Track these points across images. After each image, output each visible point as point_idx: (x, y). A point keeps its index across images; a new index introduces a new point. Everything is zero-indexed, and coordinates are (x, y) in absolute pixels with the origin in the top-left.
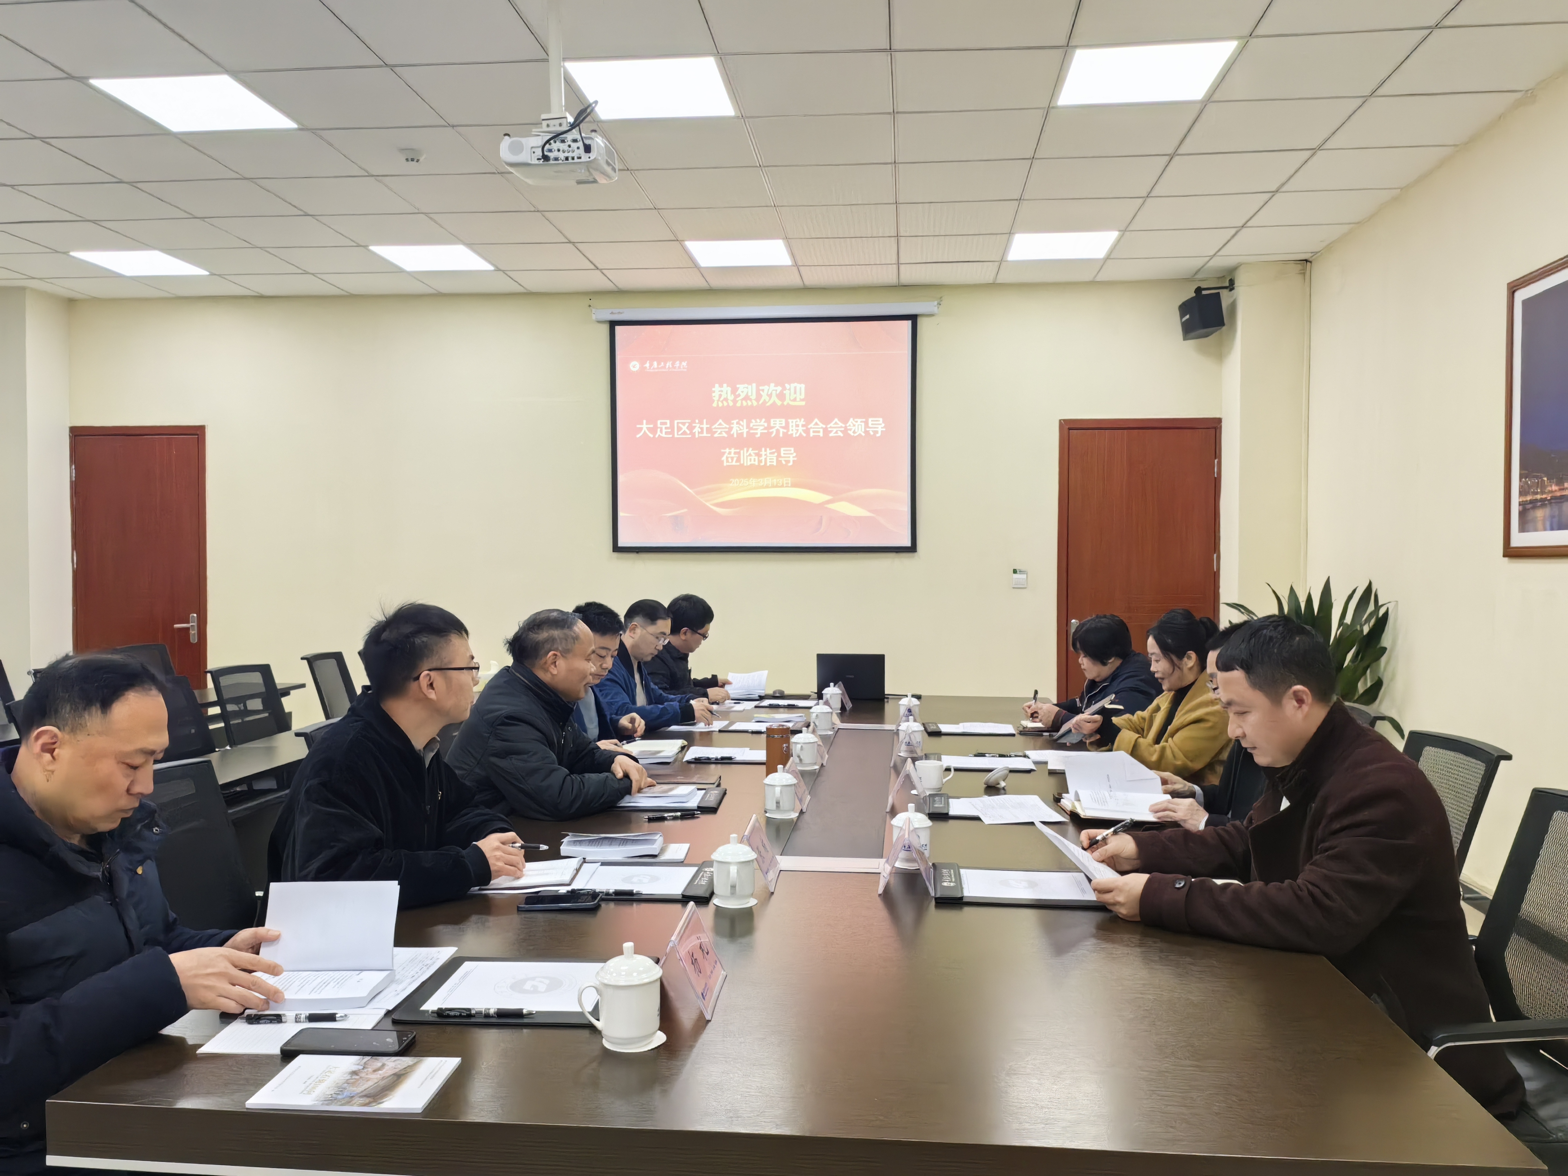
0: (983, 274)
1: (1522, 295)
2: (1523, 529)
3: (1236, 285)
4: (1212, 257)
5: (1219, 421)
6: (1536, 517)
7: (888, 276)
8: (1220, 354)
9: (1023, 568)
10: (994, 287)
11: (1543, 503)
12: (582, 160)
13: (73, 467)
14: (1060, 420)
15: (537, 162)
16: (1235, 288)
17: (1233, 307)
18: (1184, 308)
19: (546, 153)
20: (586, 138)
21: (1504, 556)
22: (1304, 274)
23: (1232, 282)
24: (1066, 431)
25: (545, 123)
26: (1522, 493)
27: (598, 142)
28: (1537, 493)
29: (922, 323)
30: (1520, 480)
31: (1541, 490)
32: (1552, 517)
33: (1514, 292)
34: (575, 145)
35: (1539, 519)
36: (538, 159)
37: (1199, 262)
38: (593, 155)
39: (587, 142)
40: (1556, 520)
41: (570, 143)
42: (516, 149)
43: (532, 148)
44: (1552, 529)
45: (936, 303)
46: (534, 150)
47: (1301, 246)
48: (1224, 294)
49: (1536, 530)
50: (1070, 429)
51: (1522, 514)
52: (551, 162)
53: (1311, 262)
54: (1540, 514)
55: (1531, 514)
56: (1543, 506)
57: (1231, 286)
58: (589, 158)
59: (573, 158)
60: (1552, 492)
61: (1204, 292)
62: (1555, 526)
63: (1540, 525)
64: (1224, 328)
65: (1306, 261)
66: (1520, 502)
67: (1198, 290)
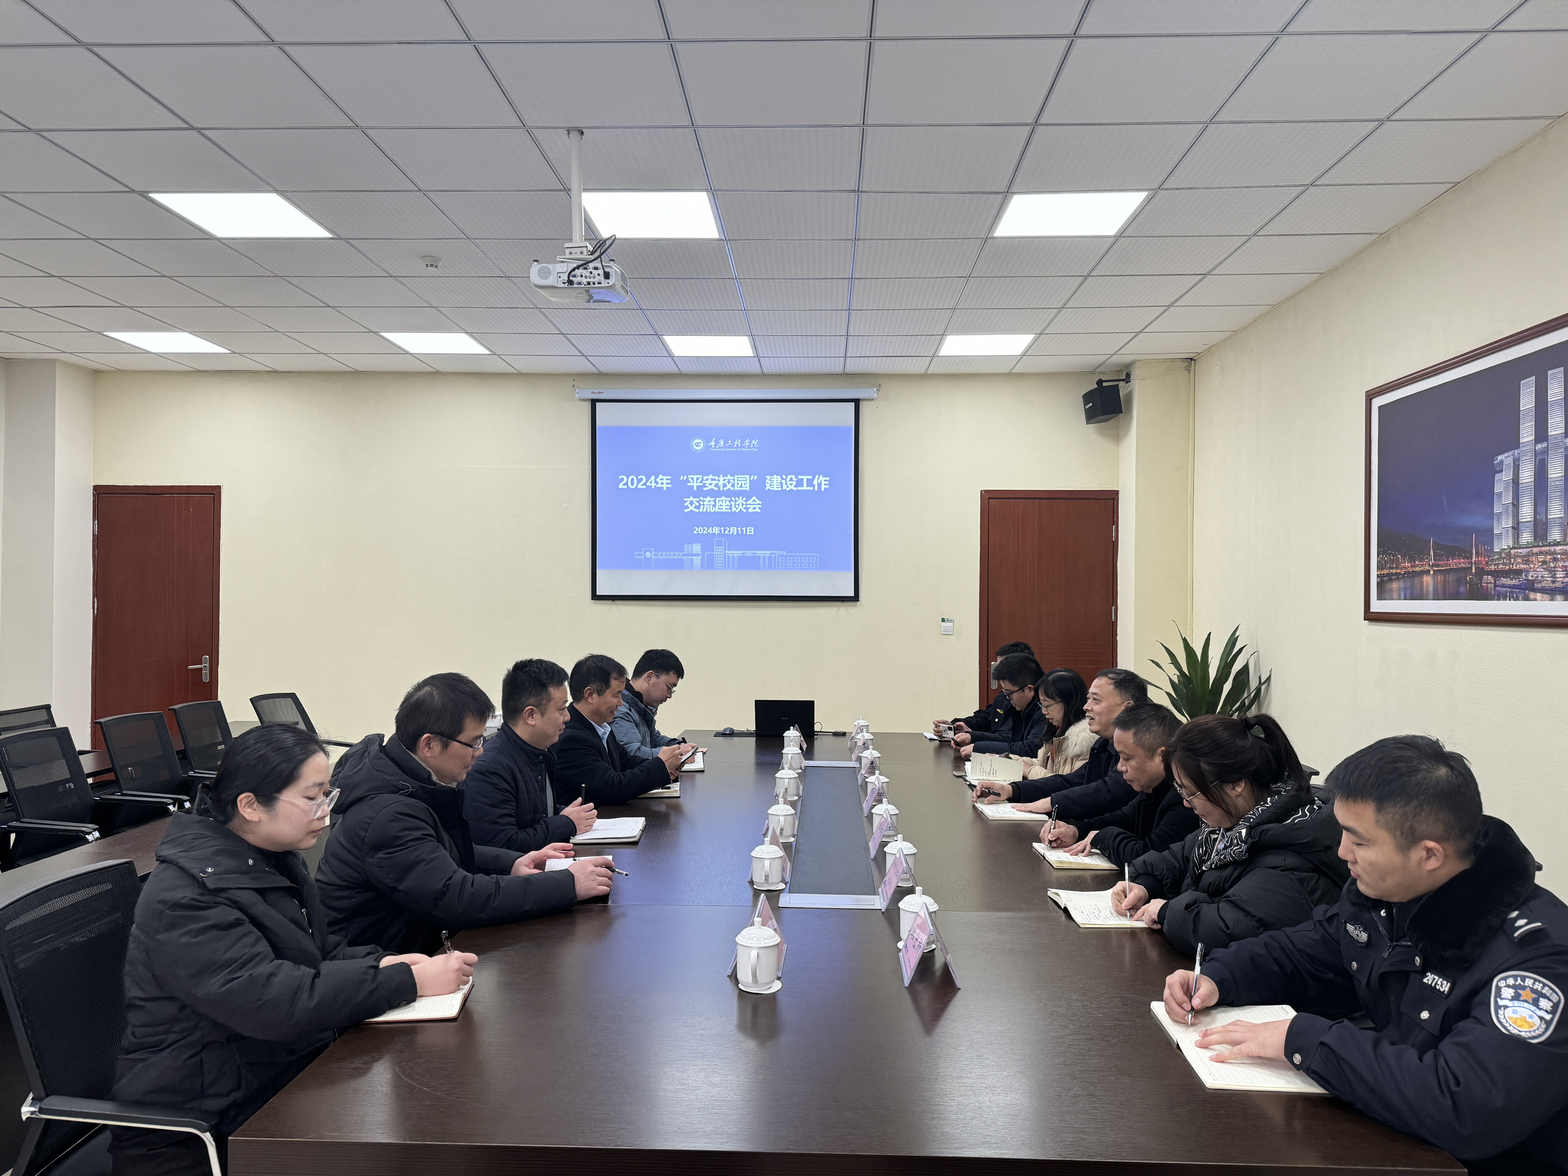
0: (918, 366)
1: (1378, 402)
2: (1380, 597)
3: (1132, 378)
4: (1112, 355)
5: (1117, 492)
6: (1392, 588)
7: (836, 366)
8: (1117, 437)
9: (950, 618)
10: (925, 377)
11: (1398, 576)
12: (602, 285)
13: (96, 522)
14: (981, 491)
15: (562, 285)
16: (1131, 381)
17: (1129, 396)
18: (1088, 397)
19: (571, 278)
20: (606, 266)
21: (1365, 620)
22: (1189, 371)
23: (1128, 376)
24: (986, 501)
25: (567, 251)
26: (1379, 568)
27: (614, 269)
28: (1393, 568)
29: (863, 406)
30: (1378, 557)
31: (1396, 565)
32: (1405, 589)
33: (1371, 399)
34: (595, 272)
35: (1395, 589)
36: (563, 283)
37: (1101, 359)
38: (611, 281)
39: (607, 270)
40: (1408, 592)
41: (591, 270)
42: (545, 273)
43: (558, 273)
44: (1405, 599)
45: (875, 389)
46: (559, 275)
47: (1187, 346)
48: (1121, 384)
49: (1392, 599)
50: (989, 499)
51: (1379, 584)
52: (575, 286)
53: (1195, 360)
54: (1395, 585)
55: (1388, 586)
56: (1398, 579)
57: (1127, 379)
58: (608, 283)
59: (594, 283)
60: (1405, 568)
61: (1104, 384)
62: (1408, 596)
63: (1395, 595)
64: (1121, 415)
65: (1191, 359)
66: (1378, 575)
67: (1100, 382)
